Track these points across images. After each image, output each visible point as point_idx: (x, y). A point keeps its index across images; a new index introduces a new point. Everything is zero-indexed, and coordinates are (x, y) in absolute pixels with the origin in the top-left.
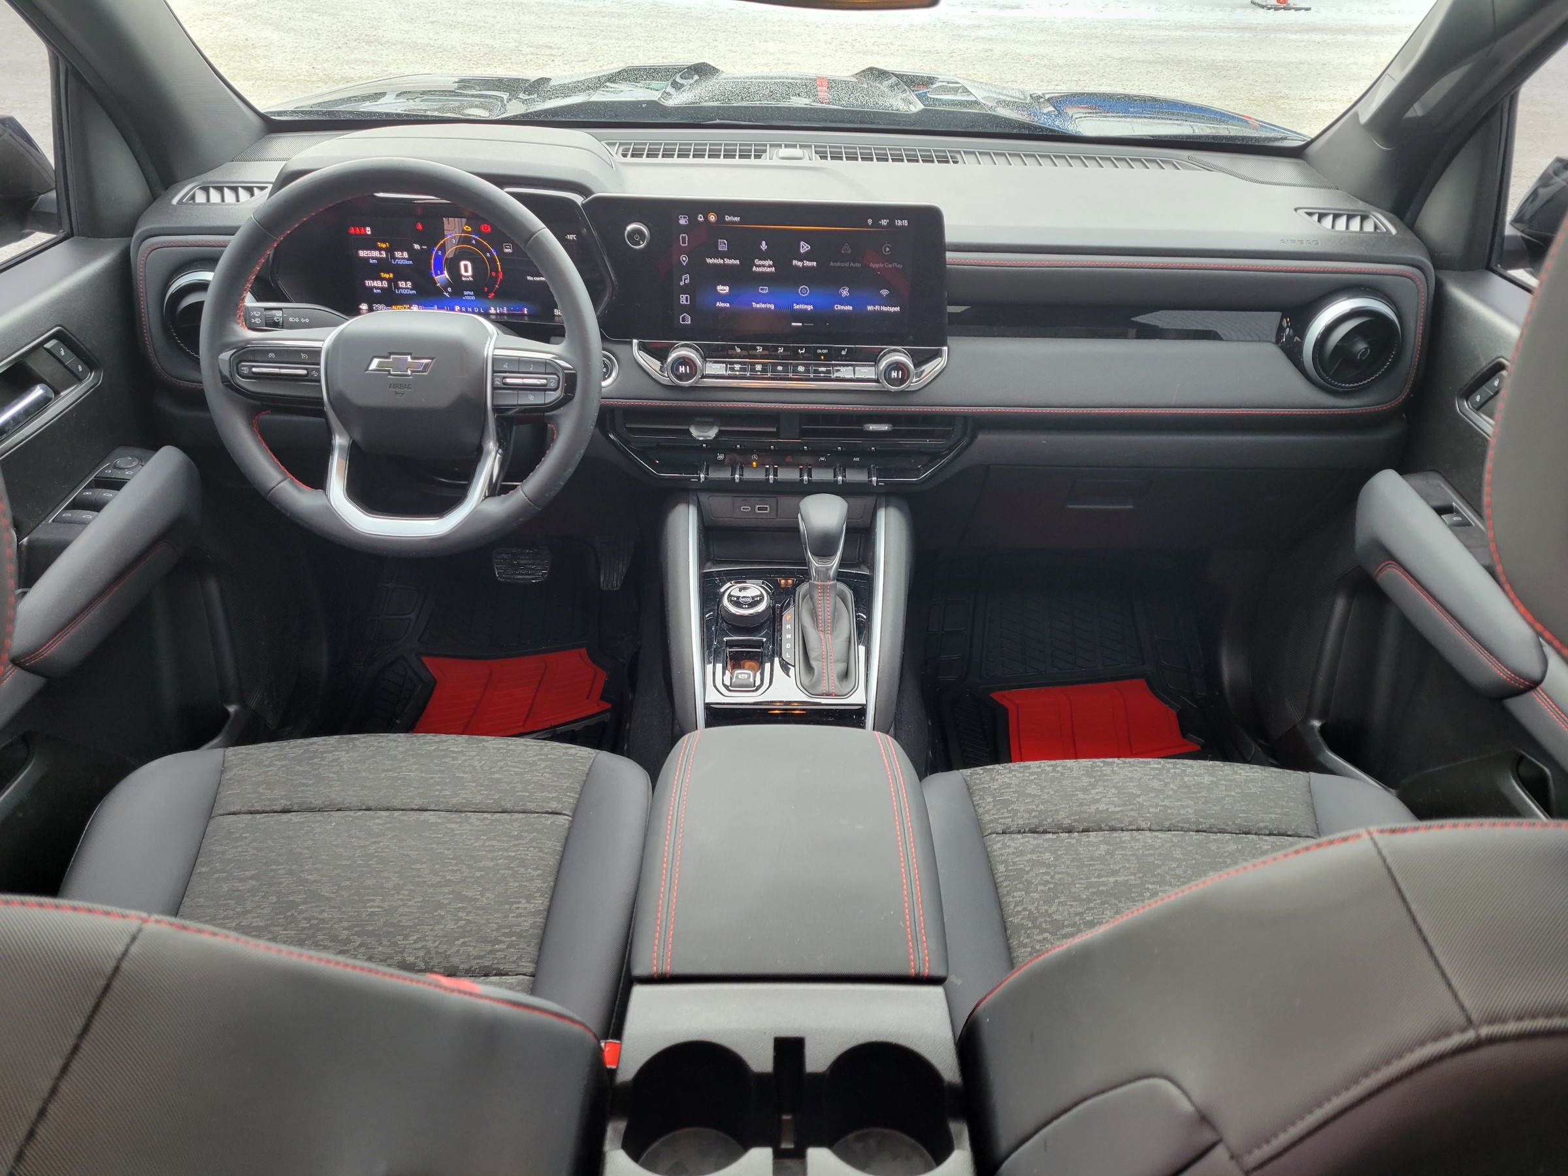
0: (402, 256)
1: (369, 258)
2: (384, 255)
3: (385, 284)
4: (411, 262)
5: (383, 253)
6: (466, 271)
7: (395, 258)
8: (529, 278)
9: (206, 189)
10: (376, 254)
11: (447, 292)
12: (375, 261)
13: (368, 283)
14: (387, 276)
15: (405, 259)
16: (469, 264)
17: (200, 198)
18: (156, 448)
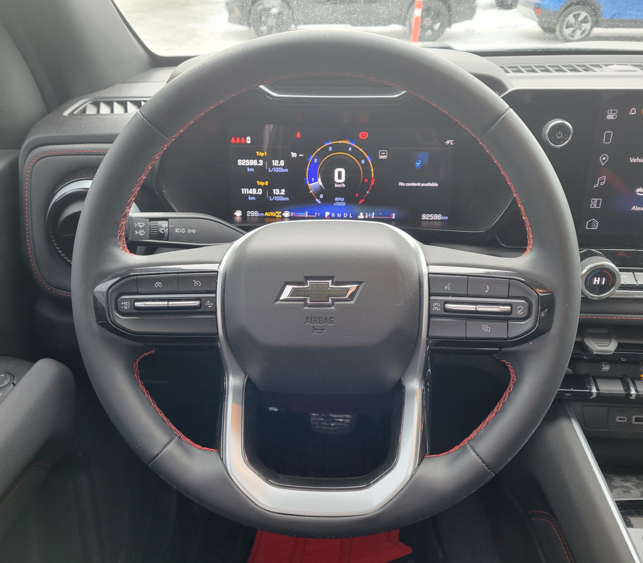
0: (278, 164)
1: (246, 167)
2: (261, 163)
3: (260, 192)
4: (287, 170)
5: (261, 162)
6: (340, 178)
7: (272, 166)
8: (401, 184)
9: (97, 104)
10: (254, 162)
11: (319, 198)
12: (252, 170)
13: (244, 191)
14: (262, 184)
15: (281, 167)
16: (343, 171)
17: (91, 110)
18: (34, 360)
